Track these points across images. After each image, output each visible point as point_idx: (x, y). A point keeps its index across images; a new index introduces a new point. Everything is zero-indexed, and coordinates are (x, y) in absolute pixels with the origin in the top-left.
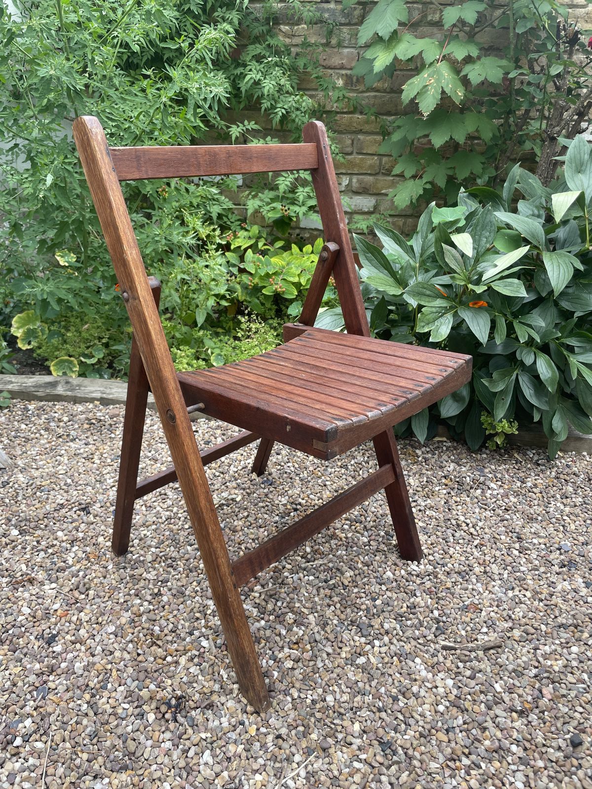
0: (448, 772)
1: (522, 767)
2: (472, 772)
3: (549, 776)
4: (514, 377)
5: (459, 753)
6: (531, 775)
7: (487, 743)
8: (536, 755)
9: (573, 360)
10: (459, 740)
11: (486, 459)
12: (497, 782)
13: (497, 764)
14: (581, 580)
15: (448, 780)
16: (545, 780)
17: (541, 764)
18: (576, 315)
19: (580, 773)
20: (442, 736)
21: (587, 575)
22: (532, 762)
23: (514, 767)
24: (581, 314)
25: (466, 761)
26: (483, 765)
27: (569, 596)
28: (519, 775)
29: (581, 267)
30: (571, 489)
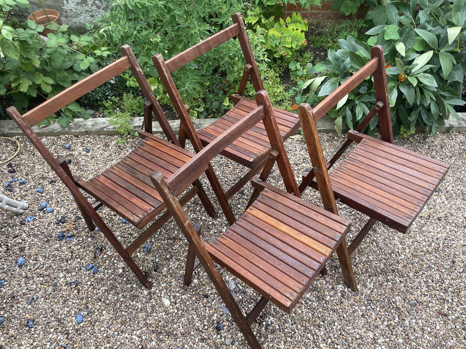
0: (416, 277)
1: (437, 272)
2: (423, 276)
3: (447, 274)
4: (418, 111)
5: (418, 271)
6: (442, 274)
7: (425, 265)
8: (442, 268)
9: (445, 102)
10: (417, 266)
11: (397, 142)
12: (431, 278)
13: (430, 272)
14: (444, 197)
15: (416, 279)
16: (446, 275)
17: (444, 270)
18: (449, 82)
19: (456, 271)
20: (411, 266)
21: (446, 195)
22: (441, 270)
23: (435, 272)
24: (450, 82)
25: (421, 273)
26: (426, 273)
27: (442, 206)
28: (437, 274)
29: (455, 63)
30: (435, 154)
